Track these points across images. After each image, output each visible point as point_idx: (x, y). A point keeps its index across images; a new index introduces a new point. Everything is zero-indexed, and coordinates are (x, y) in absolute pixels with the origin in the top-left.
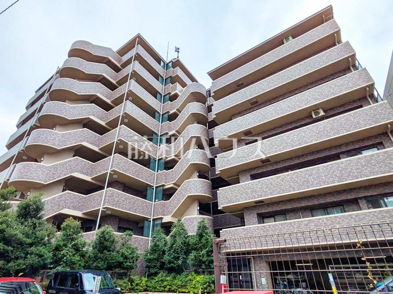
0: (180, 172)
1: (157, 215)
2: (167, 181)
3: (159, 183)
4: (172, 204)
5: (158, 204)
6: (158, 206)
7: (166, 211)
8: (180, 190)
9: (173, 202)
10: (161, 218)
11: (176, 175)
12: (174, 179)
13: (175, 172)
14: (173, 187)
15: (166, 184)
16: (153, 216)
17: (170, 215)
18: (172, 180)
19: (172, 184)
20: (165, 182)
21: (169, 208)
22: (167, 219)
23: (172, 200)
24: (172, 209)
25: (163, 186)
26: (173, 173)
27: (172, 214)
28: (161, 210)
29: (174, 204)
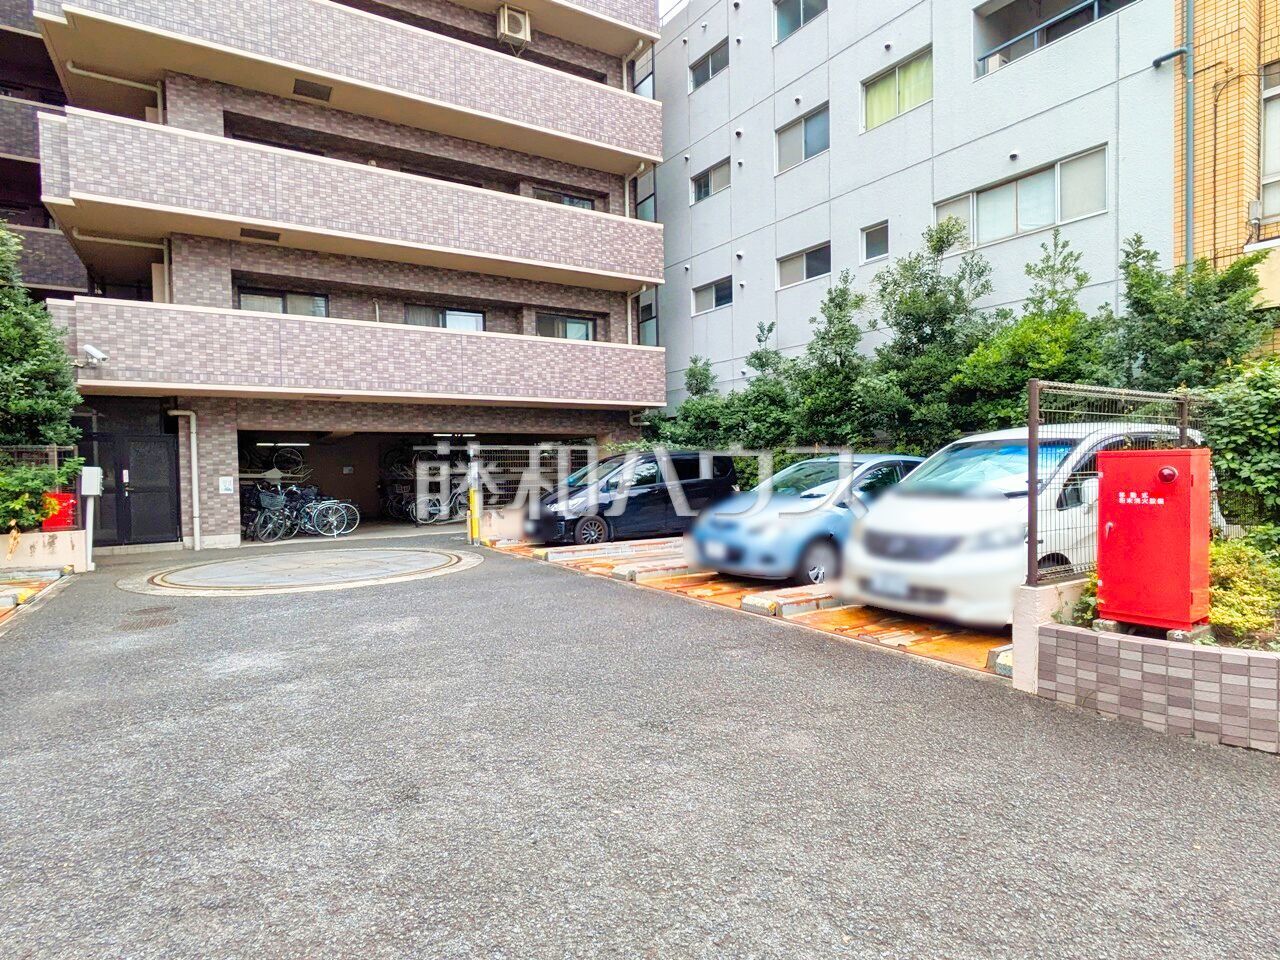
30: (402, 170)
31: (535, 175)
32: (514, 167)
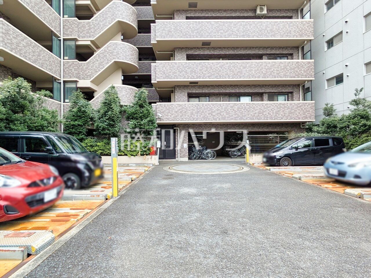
0: (102, 28)
1: (69, 77)
2: (81, 35)
3: (68, 35)
4: (90, 67)
5: (70, 63)
6: (70, 66)
7: (81, 73)
8: (102, 52)
9: (92, 65)
10: (76, 82)
11: (96, 30)
12: (93, 36)
13: (93, 26)
14: (90, 45)
15: (79, 39)
16: (63, 78)
17: (88, 79)
18: (88, 35)
19: (90, 42)
20: (78, 35)
21: (87, 72)
22: (84, 83)
23: (90, 61)
24: (91, 73)
25: (75, 40)
26: (90, 26)
27: (92, 79)
28: (76, 72)
29: (95, 67)
30: (229, 60)
31: (268, 53)
32: (261, 52)
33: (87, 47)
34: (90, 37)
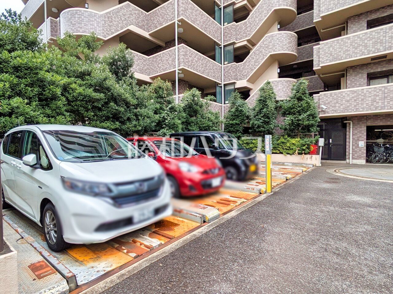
0: (257, 24)
1: (228, 80)
2: (238, 37)
3: (227, 41)
4: (246, 67)
5: (229, 67)
6: (229, 69)
7: (239, 74)
8: (258, 48)
9: (248, 64)
10: (234, 83)
11: (252, 28)
12: (249, 34)
13: (249, 24)
14: (246, 45)
15: (237, 42)
16: (224, 82)
17: (245, 79)
18: (245, 35)
19: (246, 41)
20: (236, 38)
21: (244, 72)
22: (241, 84)
23: (246, 61)
24: (248, 72)
25: (234, 43)
26: (246, 26)
27: (248, 78)
28: (234, 74)
29: (250, 66)
33: (244, 47)
34: (246, 36)
